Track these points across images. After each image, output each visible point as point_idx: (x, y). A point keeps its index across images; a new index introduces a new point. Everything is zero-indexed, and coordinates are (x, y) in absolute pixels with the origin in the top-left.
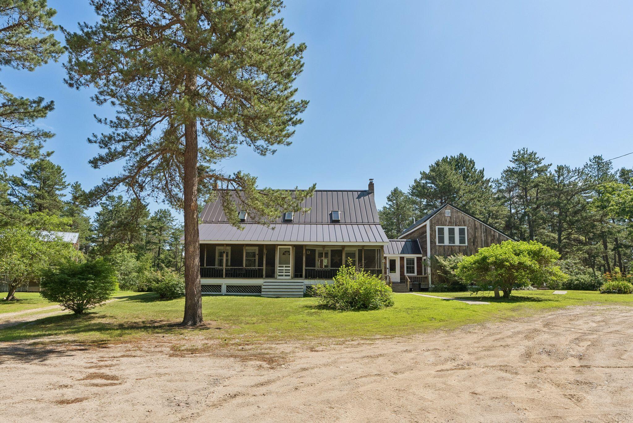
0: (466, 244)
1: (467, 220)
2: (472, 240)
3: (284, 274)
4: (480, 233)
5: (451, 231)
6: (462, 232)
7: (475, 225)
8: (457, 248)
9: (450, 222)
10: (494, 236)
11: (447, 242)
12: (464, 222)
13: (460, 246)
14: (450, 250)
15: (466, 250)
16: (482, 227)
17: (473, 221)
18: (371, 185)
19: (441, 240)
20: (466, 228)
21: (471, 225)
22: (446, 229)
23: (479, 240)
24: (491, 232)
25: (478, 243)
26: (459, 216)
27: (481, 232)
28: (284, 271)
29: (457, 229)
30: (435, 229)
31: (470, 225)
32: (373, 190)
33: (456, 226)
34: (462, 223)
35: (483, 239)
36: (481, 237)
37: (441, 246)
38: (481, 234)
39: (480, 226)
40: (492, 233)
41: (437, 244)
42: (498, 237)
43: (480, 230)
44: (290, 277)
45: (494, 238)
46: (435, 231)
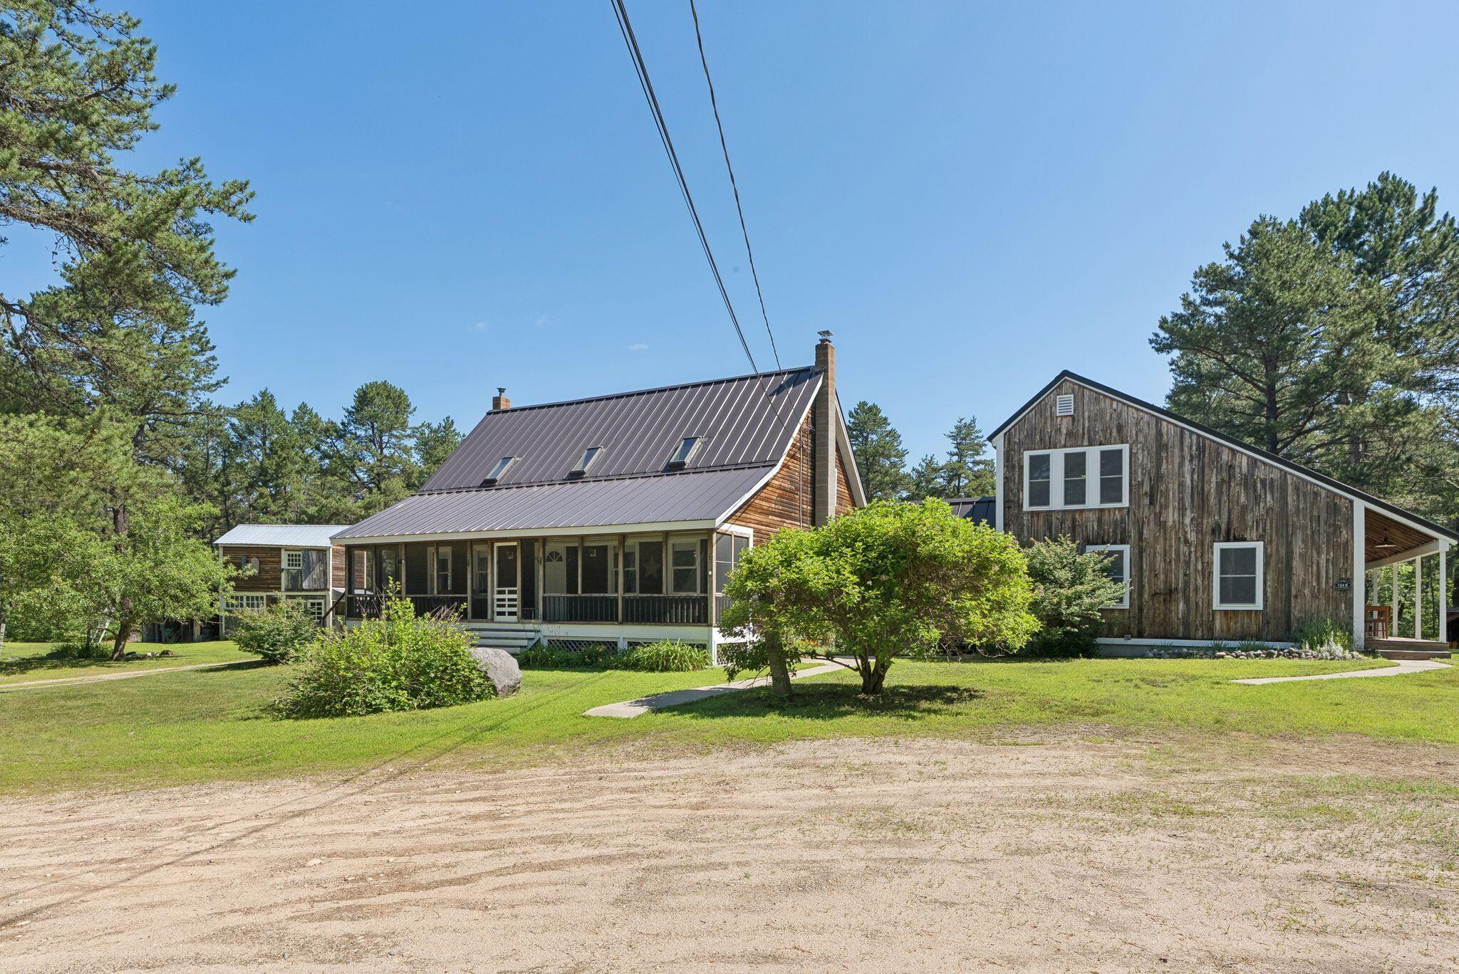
0: (1125, 503)
1: (1131, 421)
2: (1146, 488)
3: (506, 609)
4: (1177, 460)
5: (1075, 466)
6: (1110, 462)
7: (1159, 434)
8: (1093, 517)
9: (1069, 434)
10: (1231, 467)
11: (1057, 501)
12: (1120, 428)
13: (1102, 510)
14: (1068, 523)
15: (1122, 521)
16: (1187, 441)
17: (1154, 422)
18: (822, 350)
19: (1041, 494)
20: (1125, 448)
21: (1146, 437)
22: (1057, 458)
23: (1173, 486)
24: (1219, 455)
25: (1167, 499)
26: (1101, 413)
27: (1182, 457)
28: (507, 603)
29: (1093, 456)
30: (1021, 461)
31: (1141, 439)
32: (826, 362)
33: (1090, 444)
34: (1114, 434)
35: (1188, 482)
36: (1181, 475)
37: (1038, 513)
38: (1181, 465)
39: (1177, 439)
40: (1225, 456)
41: (1026, 507)
42: (1245, 470)
43: (1177, 451)
44: (514, 618)
45: (1231, 476)
46: (1021, 468)
